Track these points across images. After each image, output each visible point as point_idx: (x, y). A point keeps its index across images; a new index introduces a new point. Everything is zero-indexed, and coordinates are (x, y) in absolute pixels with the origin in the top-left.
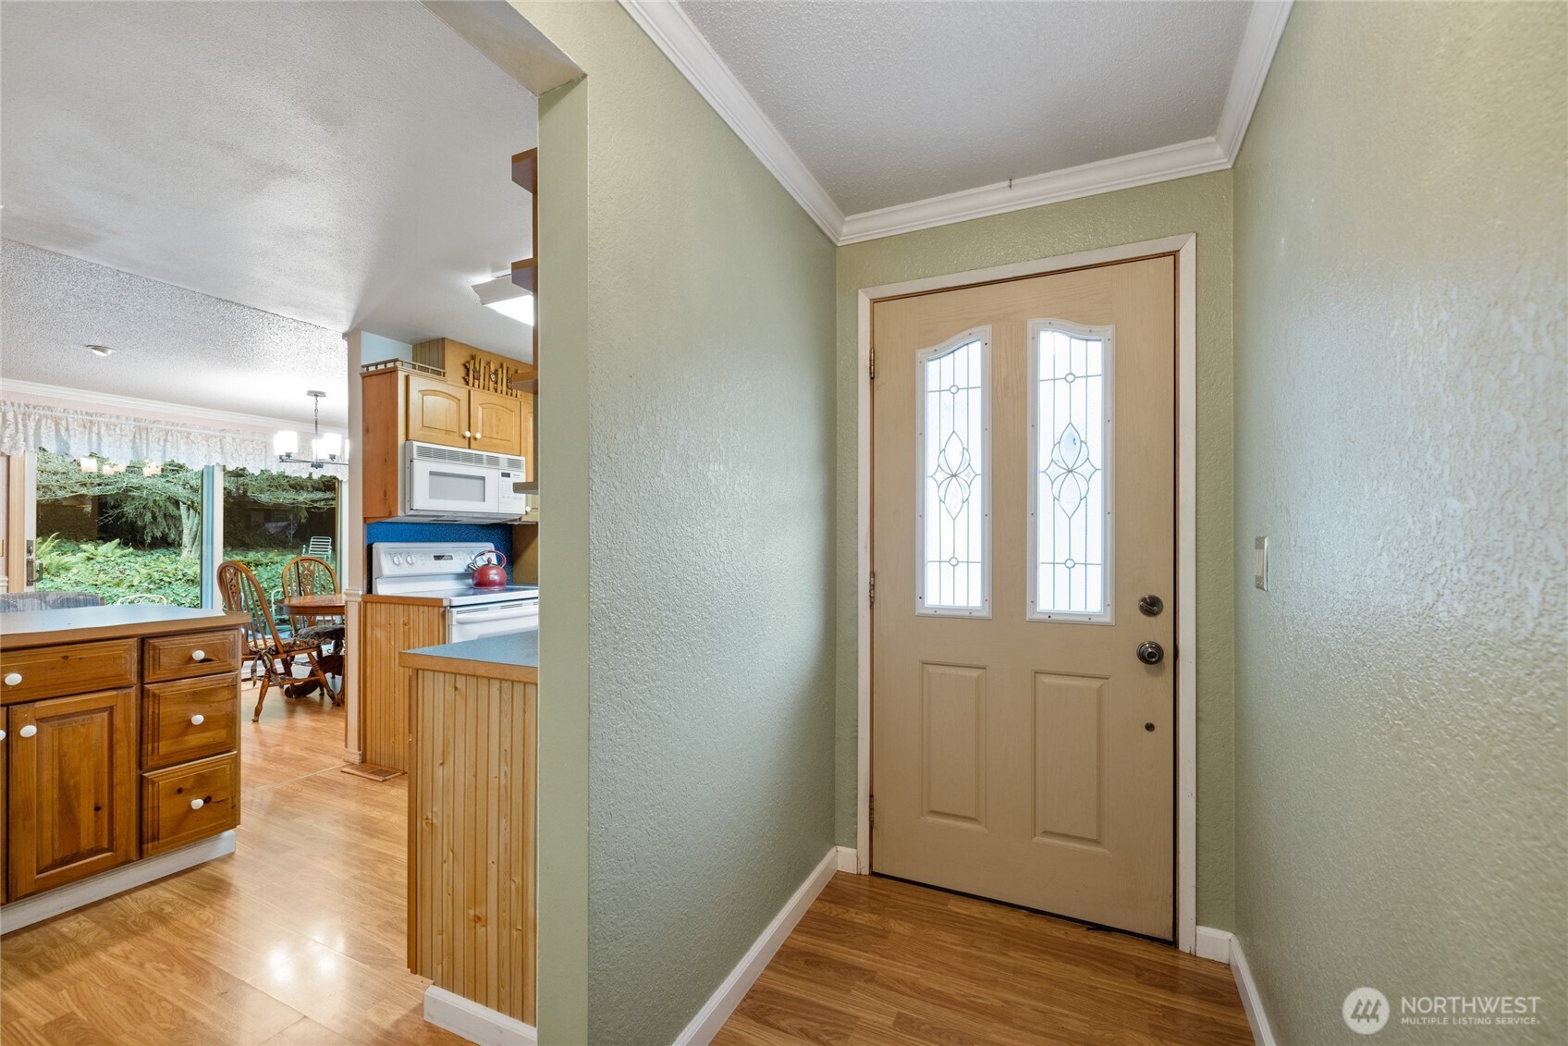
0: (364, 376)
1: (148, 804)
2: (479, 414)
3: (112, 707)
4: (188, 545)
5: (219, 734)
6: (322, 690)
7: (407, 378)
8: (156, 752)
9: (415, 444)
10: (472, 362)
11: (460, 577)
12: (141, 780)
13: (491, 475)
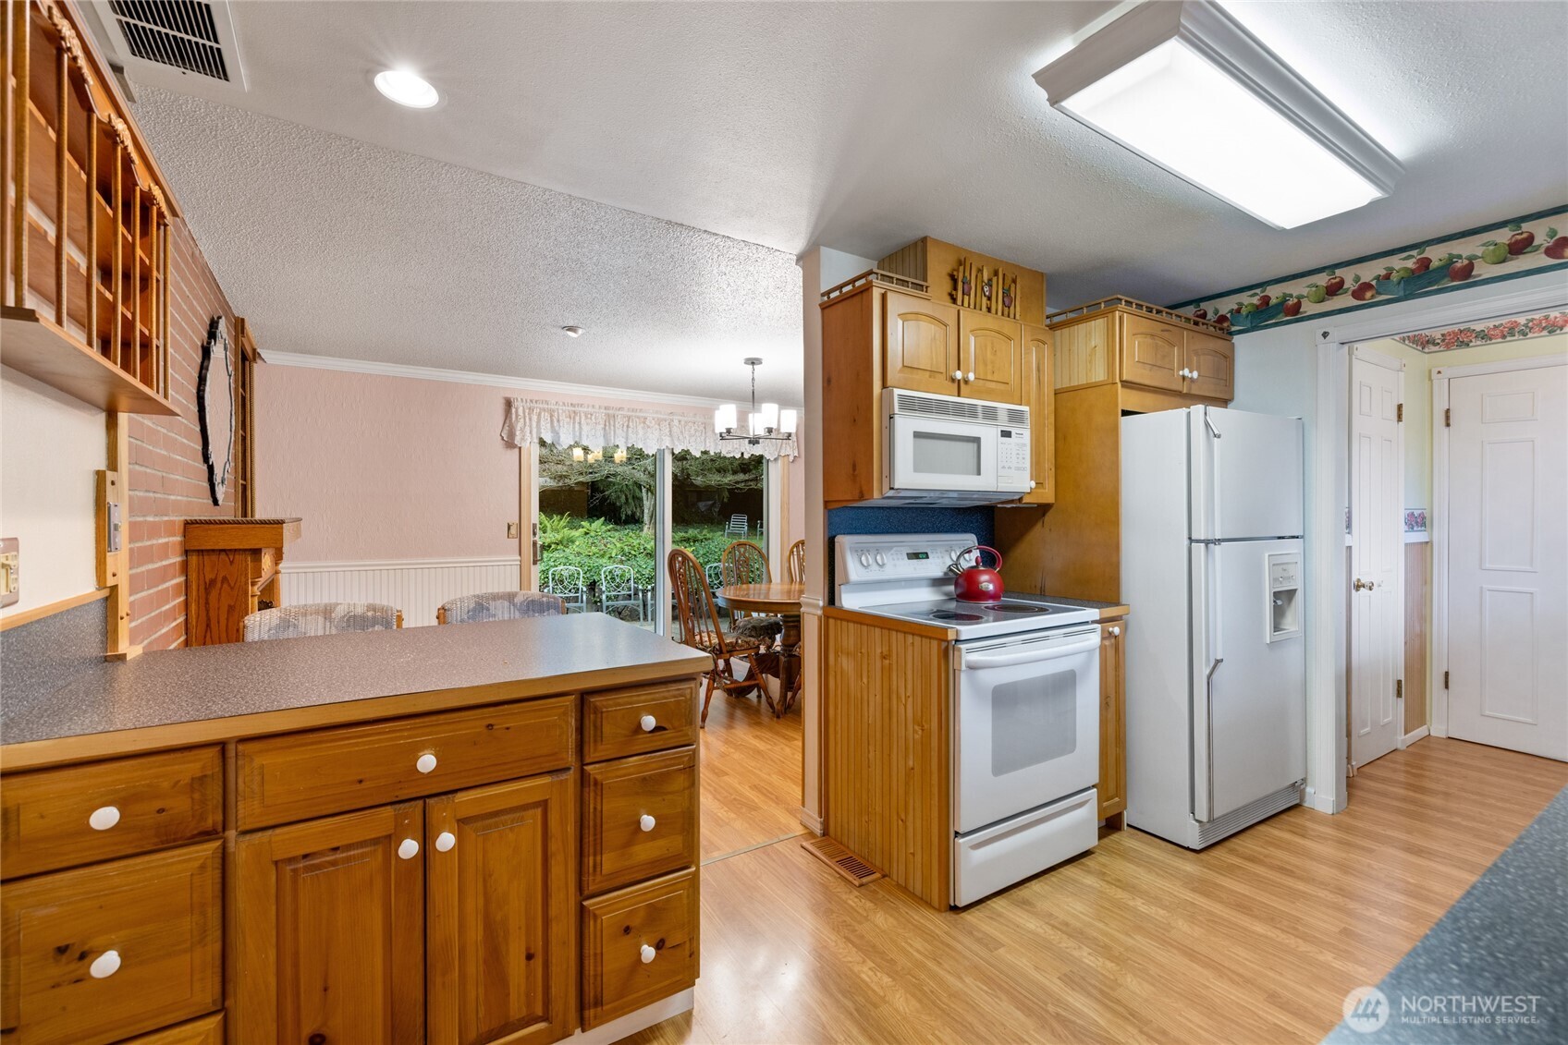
0: (824, 307)
1: (590, 949)
2: (971, 344)
3: (546, 802)
4: (647, 522)
5: (673, 843)
6: (759, 691)
7: (884, 297)
8: (599, 870)
9: (897, 392)
10: (961, 268)
11: (937, 583)
12: (582, 911)
13: (988, 433)
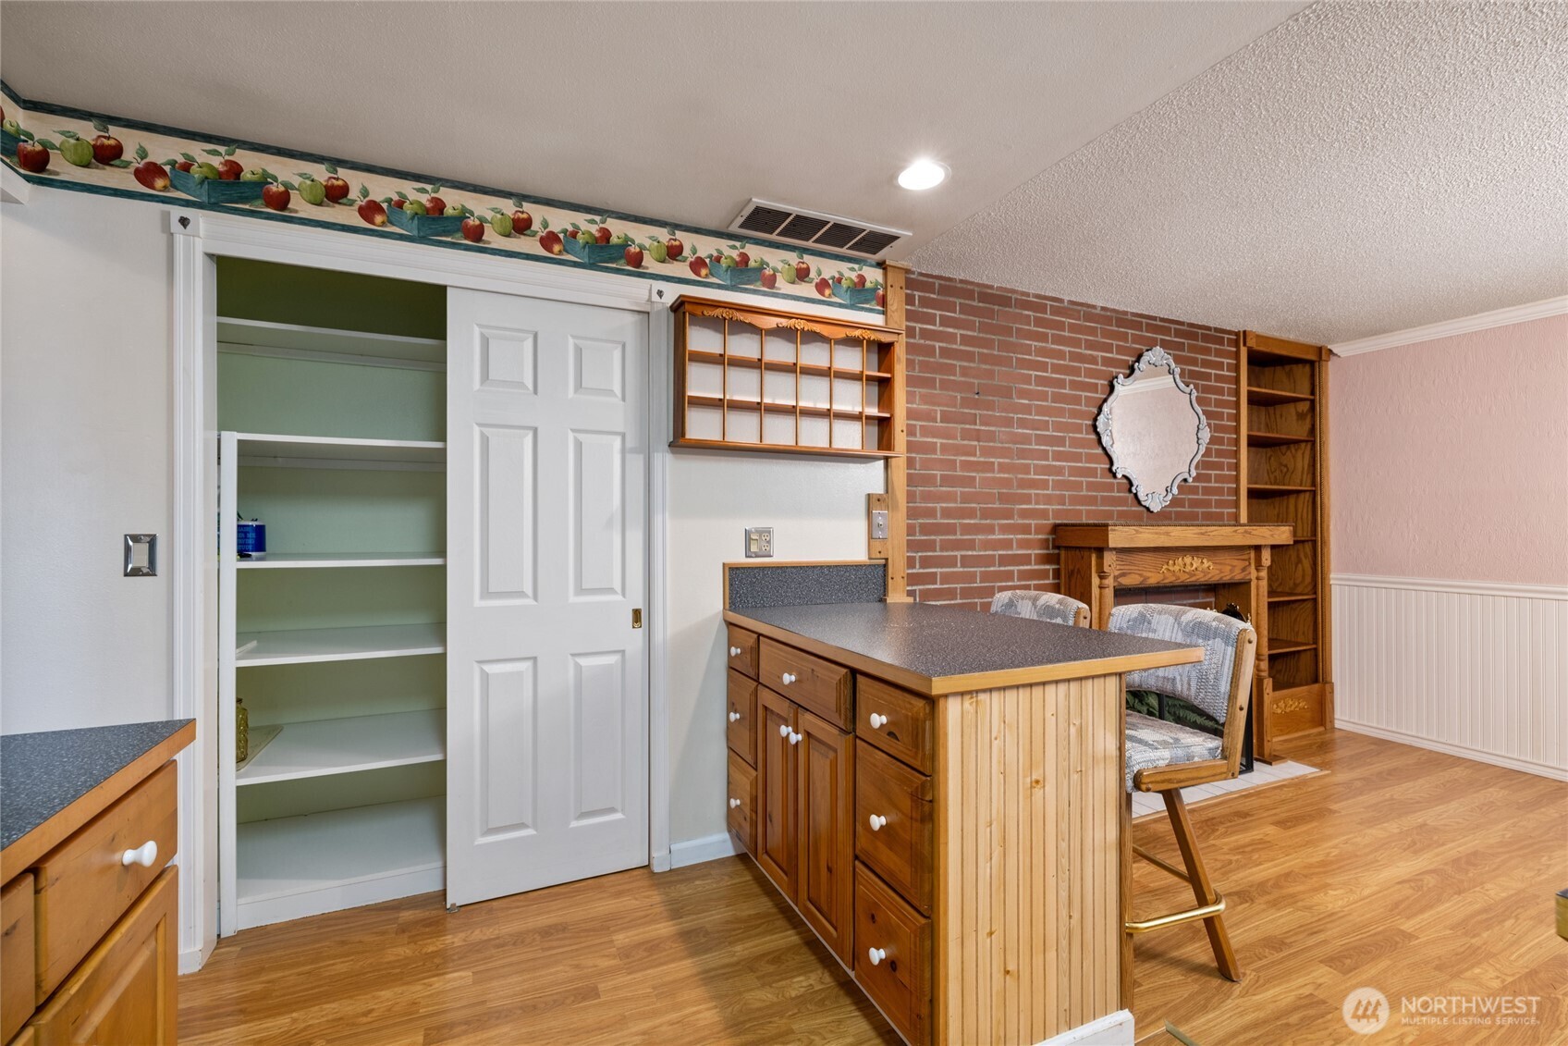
3: (836, 750)
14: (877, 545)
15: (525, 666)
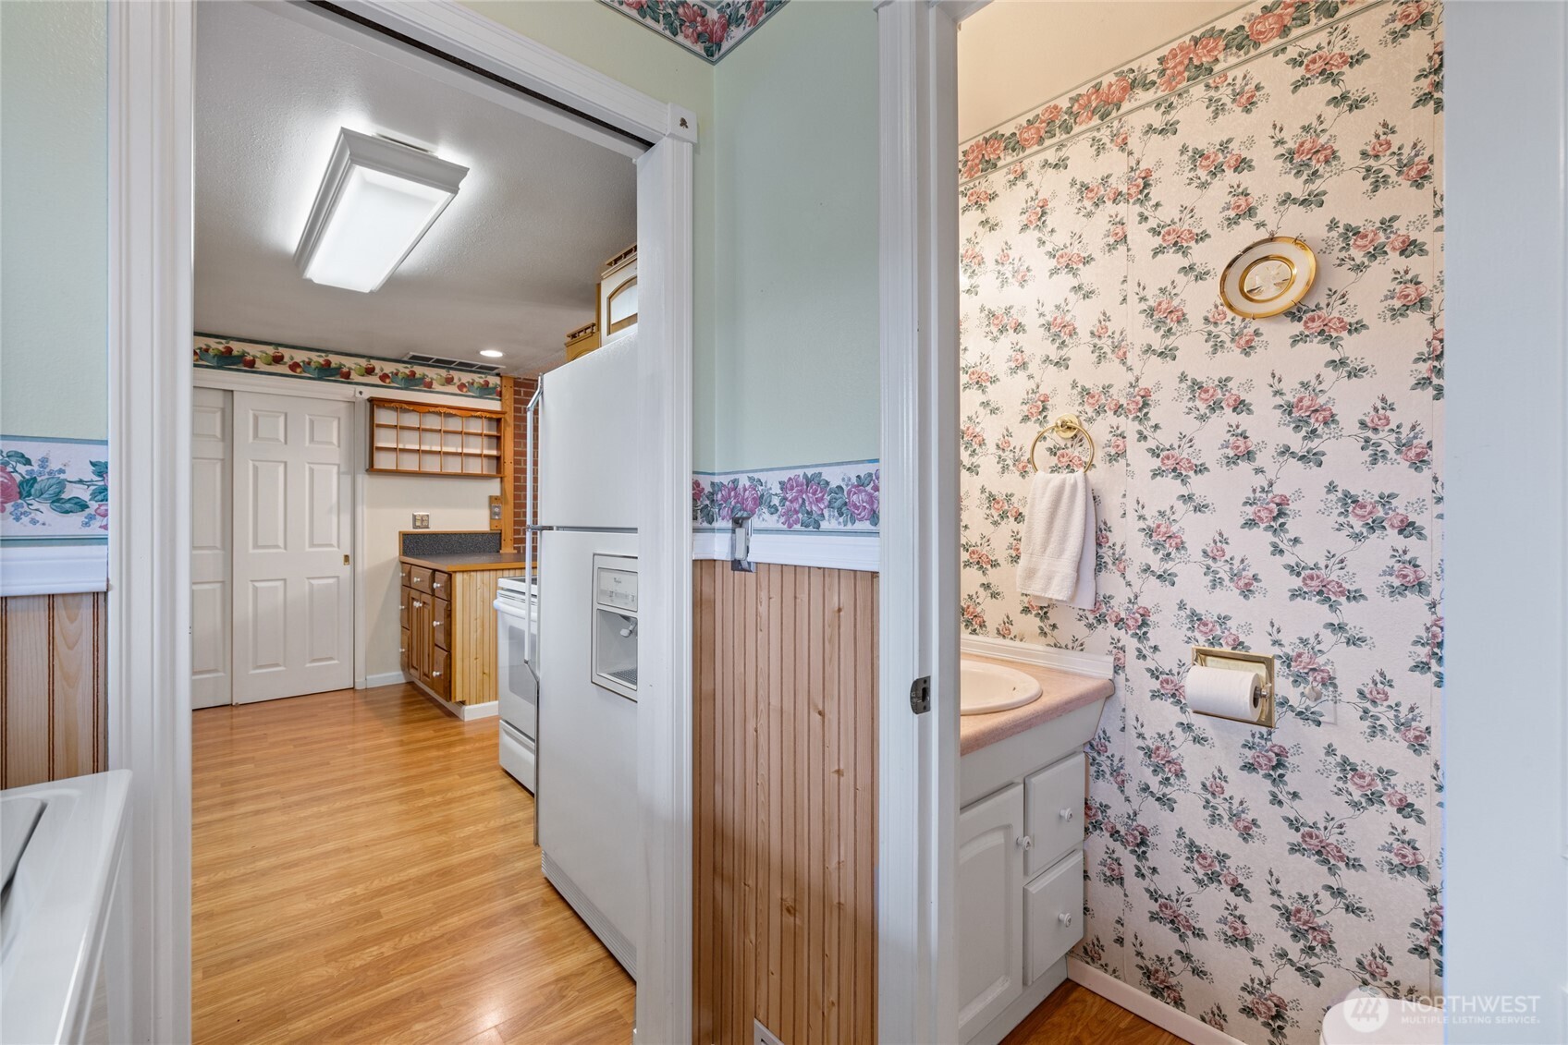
14: (495, 523)
15: (280, 584)
